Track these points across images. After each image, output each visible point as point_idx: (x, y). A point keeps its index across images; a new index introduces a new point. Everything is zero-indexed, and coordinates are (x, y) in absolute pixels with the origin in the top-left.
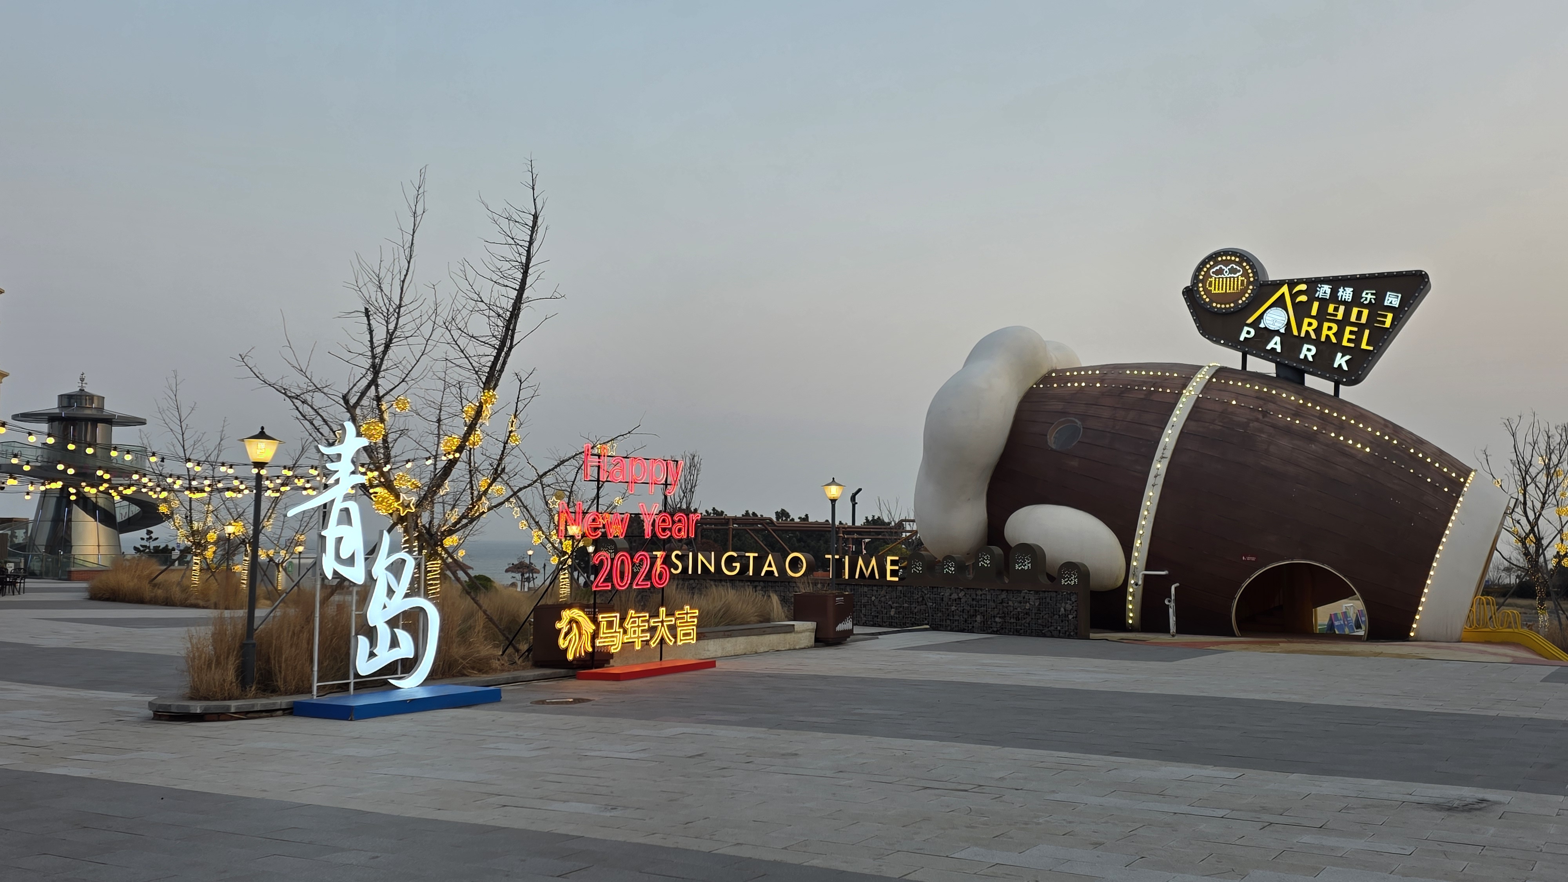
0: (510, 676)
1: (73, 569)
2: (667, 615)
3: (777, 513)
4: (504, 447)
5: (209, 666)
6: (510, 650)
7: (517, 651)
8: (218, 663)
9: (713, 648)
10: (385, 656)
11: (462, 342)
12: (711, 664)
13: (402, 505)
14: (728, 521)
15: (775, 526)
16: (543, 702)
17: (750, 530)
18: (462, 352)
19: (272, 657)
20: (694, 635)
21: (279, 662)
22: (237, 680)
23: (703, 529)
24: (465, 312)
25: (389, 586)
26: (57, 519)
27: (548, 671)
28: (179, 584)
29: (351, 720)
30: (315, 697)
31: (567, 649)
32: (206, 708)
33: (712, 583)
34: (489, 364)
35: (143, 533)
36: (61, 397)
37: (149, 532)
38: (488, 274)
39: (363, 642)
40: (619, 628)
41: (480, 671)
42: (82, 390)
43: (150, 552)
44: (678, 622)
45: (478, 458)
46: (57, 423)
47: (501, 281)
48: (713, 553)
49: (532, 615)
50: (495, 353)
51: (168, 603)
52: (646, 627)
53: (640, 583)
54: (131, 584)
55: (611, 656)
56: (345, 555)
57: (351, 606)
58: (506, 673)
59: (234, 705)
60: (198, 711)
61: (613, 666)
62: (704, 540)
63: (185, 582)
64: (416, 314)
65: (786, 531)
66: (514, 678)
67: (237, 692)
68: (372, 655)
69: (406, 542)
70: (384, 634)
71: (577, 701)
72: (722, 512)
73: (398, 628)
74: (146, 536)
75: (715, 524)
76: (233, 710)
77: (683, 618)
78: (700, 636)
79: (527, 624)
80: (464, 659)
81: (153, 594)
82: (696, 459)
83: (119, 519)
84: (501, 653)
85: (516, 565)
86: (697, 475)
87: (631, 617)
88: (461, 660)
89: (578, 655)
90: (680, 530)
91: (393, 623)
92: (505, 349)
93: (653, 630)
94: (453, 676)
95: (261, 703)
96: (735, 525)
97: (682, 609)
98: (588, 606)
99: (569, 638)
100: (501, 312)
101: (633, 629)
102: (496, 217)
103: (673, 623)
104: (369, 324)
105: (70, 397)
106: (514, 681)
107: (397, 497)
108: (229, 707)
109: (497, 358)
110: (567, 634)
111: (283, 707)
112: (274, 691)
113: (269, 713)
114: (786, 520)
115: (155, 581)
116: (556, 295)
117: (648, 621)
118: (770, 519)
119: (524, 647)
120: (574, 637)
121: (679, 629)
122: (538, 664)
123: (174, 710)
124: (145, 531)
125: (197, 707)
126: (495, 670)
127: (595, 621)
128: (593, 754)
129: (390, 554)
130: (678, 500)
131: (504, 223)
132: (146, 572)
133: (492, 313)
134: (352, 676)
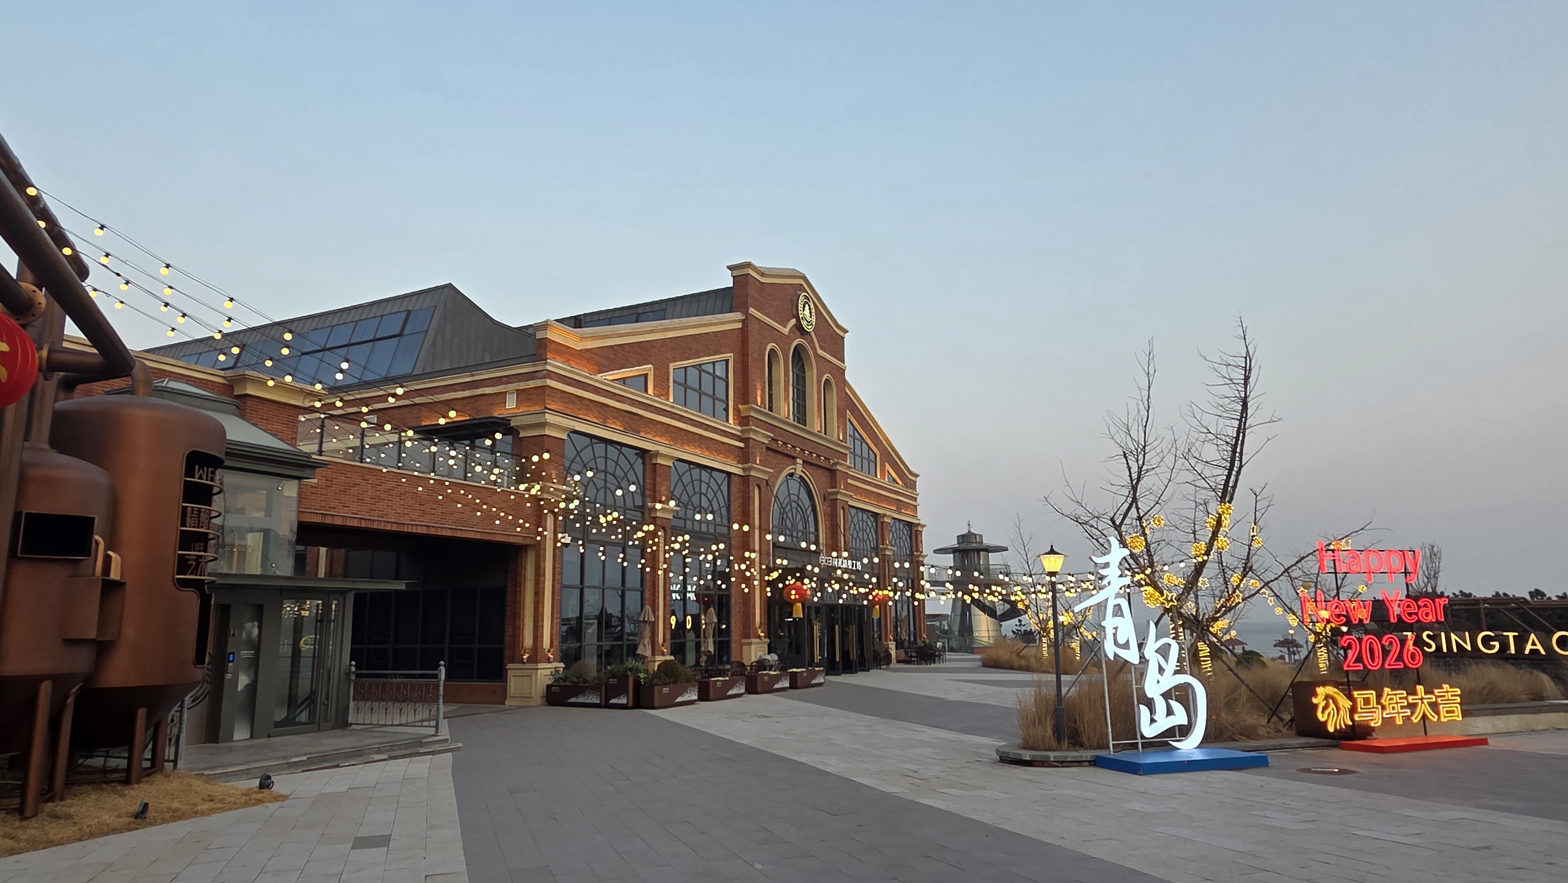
0: (1276, 743)
1: (974, 646)
2: (1426, 693)
3: (1530, 593)
4: (1249, 549)
5: (1034, 725)
6: (1275, 718)
7: (1281, 720)
8: (1040, 722)
9: (1482, 725)
10: (1164, 723)
11: (1199, 468)
12: (1484, 742)
13: (1166, 599)
14: (1477, 601)
15: (1531, 604)
16: (1308, 771)
17: (1504, 609)
18: (1200, 475)
19: (1077, 718)
20: (1458, 712)
21: (1083, 723)
22: (1053, 736)
23: (1453, 609)
24: (1198, 444)
25: (1160, 666)
26: (963, 615)
27: (1312, 740)
28: (1035, 657)
29: (1140, 775)
30: (1112, 753)
31: (1326, 722)
32: (1034, 756)
33: (1471, 660)
34: (1223, 482)
35: (1015, 621)
36: (958, 537)
37: (1020, 621)
38: (1215, 411)
39: (1144, 710)
40: (1377, 704)
41: (1248, 737)
42: (969, 532)
43: (1021, 634)
44: (1439, 700)
45: (1226, 560)
46: (957, 554)
47: (1224, 414)
48: (1467, 633)
49: (1290, 689)
50: (1226, 472)
51: (1028, 669)
52: (1406, 704)
53: (1391, 663)
54: (1006, 657)
55: (1373, 729)
56: (1121, 641)
57: (1132, 681)
58: (1273, 740)
59: (1052, 755)
60: (1028, 758)
61: (1376, 739)
62: (1456, 619)
63: (1038, 656)
64: (1158, 450)
65: (1545, 609)
66: (1280, 745)
67: (1054, 744)
68: (1153, 721)
69: (1173, 629)
70: (1160, 705)
71: (1342, 772)
72: (1470, 594)
73: (1172, 699)
74: (1018, 624)
75: (1465, 605)
76: (1052, 759)
77: (1444, 696)
78: (1465, 714)
79: (1286, 698)
80: (1233, 727)
81: (1019, 664)
82: (1435, 549)
83: (998, 613)
84: (1266, 721)
85: (1282, 641)
86: (1439, 563)
87: (1388, 695)
88: (1230, 728)
89: (1338, 727)
90: (1427, 614)
91: (1166, 696)
92: (1235, 469)
93: (1412, 707)
94: (1225, 740)
95: (1072, 755)
96: (1486, 605)
97: (1442, 688)
98: (1342, 684)
99: (1327, 712)
100: (1228, 440)
101: (1391, 706)
102: (1216, 366)
103: (1434, 700)
104: (1128, 463)
105: (963, 536)
106: (1281, 748)
107: (1162, 594)
108: (1049, 757)
109: (1229, 477)
110: (1325, 708)
111: (1089, 759)
112: (1082, 746)
113: (1079, 763)
114: (1542, 598)
115: (1021, 654)
116: (1274, 419)
117: (1406, 698)
118: (1524, 599)
119: (1287, 717)
120: (1332, 712)
121: (1441, 706)
122: (1301, 733)
123: (1011, 756)
124: (1017, 619)
125: (1027, 755)
126: (1262, 737)
127: (1350, 697)
128: (1362, 833)
129: (1157, 640)
130: (1422, 585)
131: (1223, 370)
132: (1015, 649)
133: (1220, 442)
134: (1139, 737)
